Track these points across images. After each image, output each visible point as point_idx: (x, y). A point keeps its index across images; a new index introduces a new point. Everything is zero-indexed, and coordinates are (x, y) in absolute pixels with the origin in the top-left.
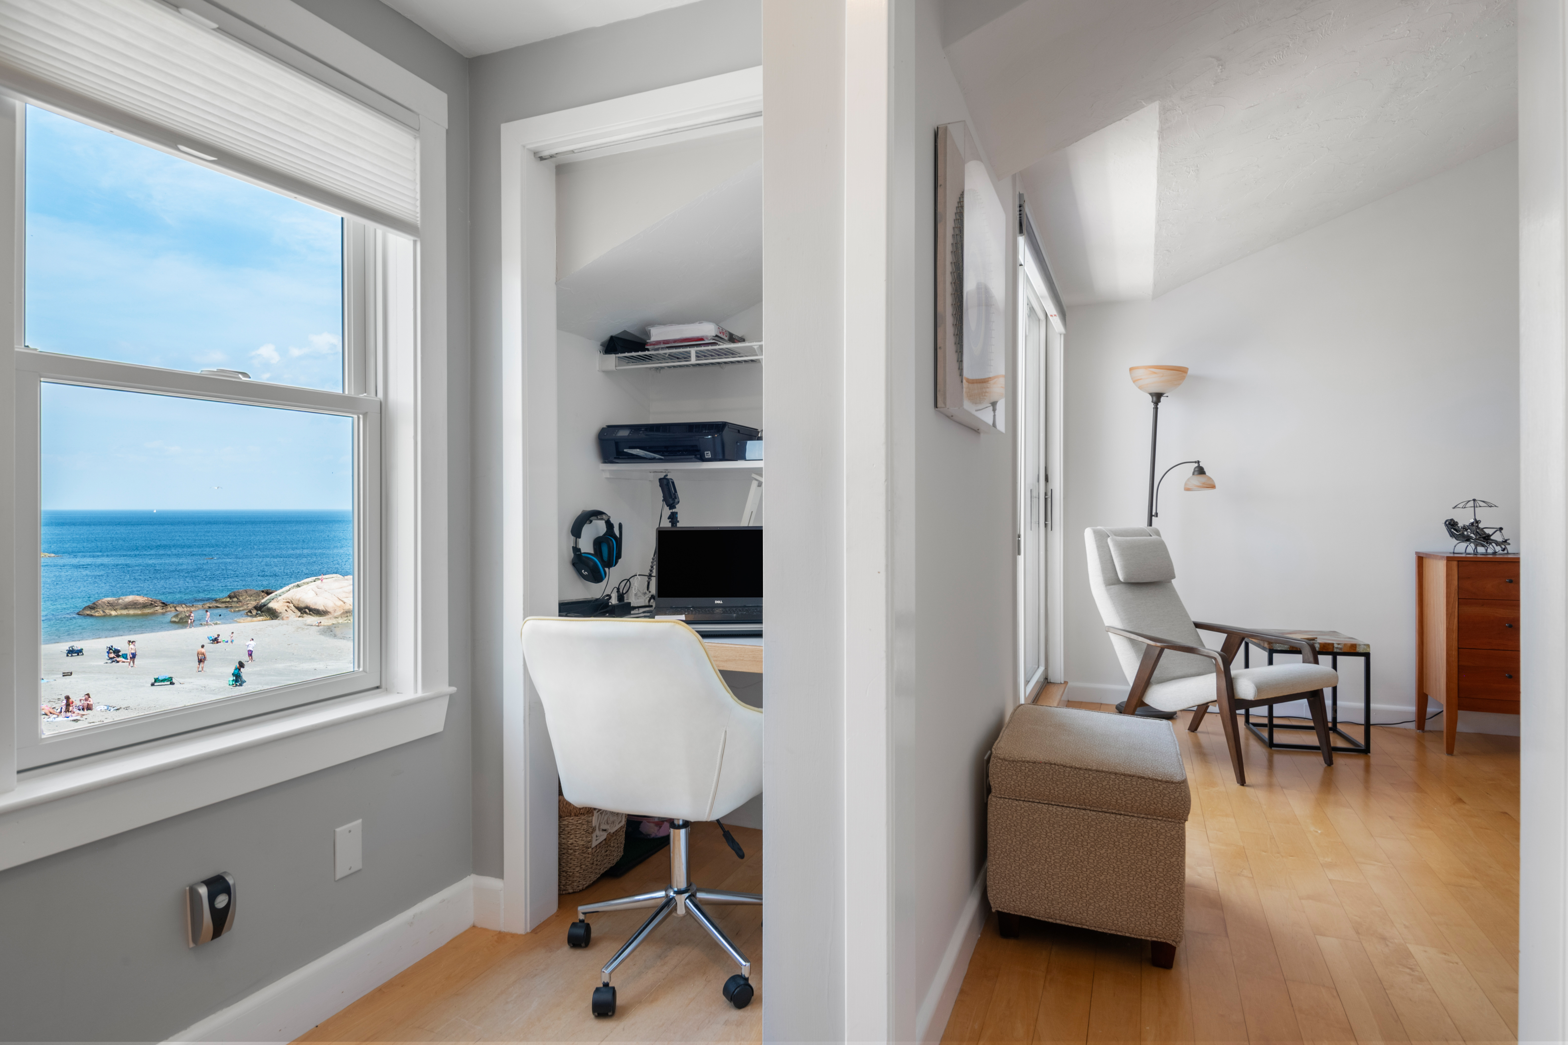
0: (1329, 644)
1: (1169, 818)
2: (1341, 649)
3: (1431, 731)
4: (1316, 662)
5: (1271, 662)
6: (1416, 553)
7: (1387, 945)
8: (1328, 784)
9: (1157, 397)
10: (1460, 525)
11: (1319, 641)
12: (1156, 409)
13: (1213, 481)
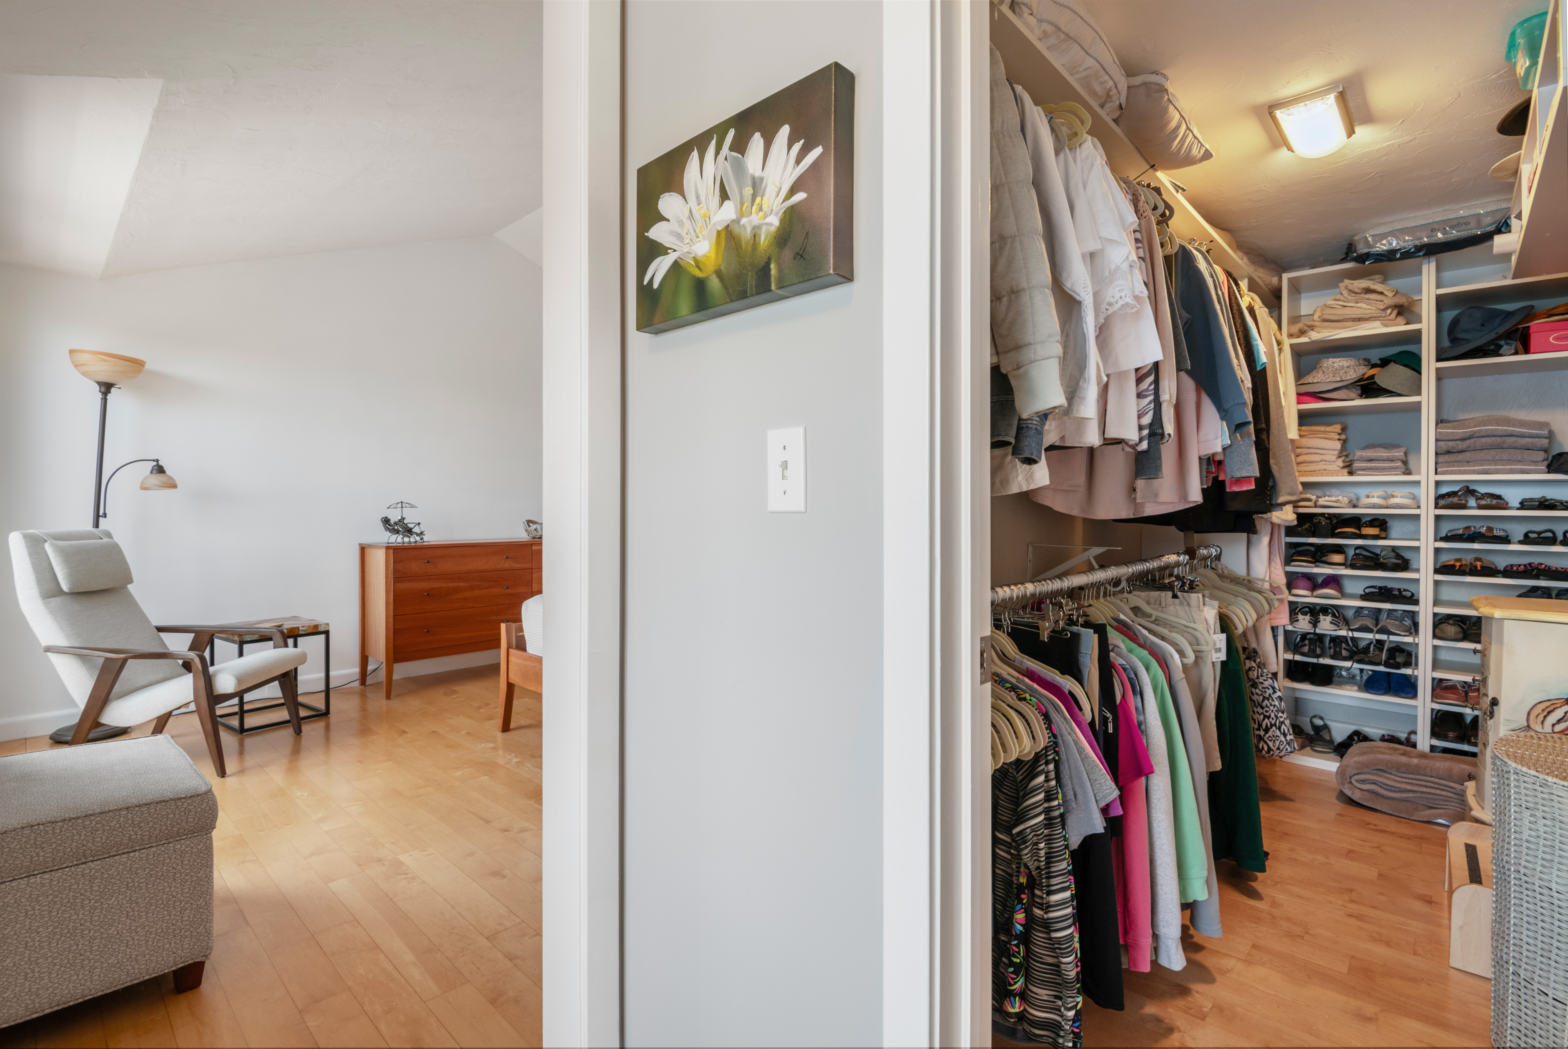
0: (295, 628)
1: (195, 833)
2: (305, 631)
3: (370, 685)
4: (286, 646)
5: (241, 654)
6: (360, 544)
7: (384, 864)
8: (296, 750)
9: (106, 388)
10: (392, 522)
11: (285, 627)
12: (105, 401)
13: (174, 480)
